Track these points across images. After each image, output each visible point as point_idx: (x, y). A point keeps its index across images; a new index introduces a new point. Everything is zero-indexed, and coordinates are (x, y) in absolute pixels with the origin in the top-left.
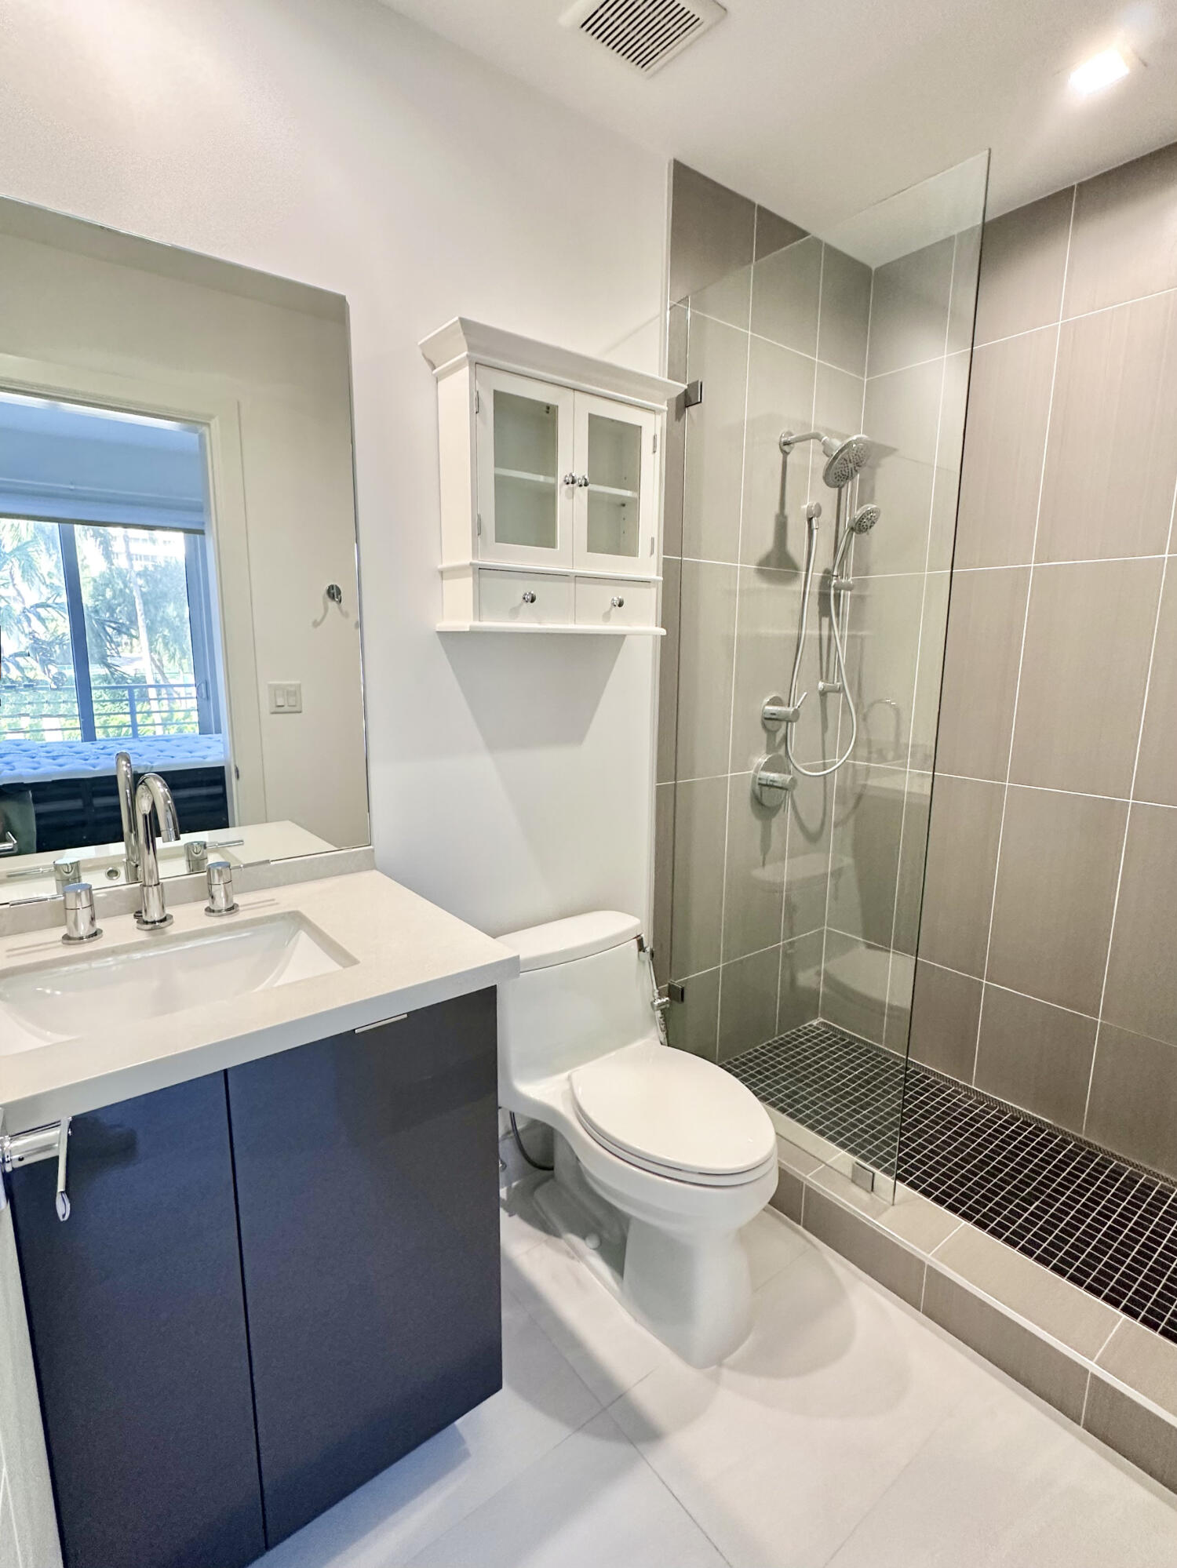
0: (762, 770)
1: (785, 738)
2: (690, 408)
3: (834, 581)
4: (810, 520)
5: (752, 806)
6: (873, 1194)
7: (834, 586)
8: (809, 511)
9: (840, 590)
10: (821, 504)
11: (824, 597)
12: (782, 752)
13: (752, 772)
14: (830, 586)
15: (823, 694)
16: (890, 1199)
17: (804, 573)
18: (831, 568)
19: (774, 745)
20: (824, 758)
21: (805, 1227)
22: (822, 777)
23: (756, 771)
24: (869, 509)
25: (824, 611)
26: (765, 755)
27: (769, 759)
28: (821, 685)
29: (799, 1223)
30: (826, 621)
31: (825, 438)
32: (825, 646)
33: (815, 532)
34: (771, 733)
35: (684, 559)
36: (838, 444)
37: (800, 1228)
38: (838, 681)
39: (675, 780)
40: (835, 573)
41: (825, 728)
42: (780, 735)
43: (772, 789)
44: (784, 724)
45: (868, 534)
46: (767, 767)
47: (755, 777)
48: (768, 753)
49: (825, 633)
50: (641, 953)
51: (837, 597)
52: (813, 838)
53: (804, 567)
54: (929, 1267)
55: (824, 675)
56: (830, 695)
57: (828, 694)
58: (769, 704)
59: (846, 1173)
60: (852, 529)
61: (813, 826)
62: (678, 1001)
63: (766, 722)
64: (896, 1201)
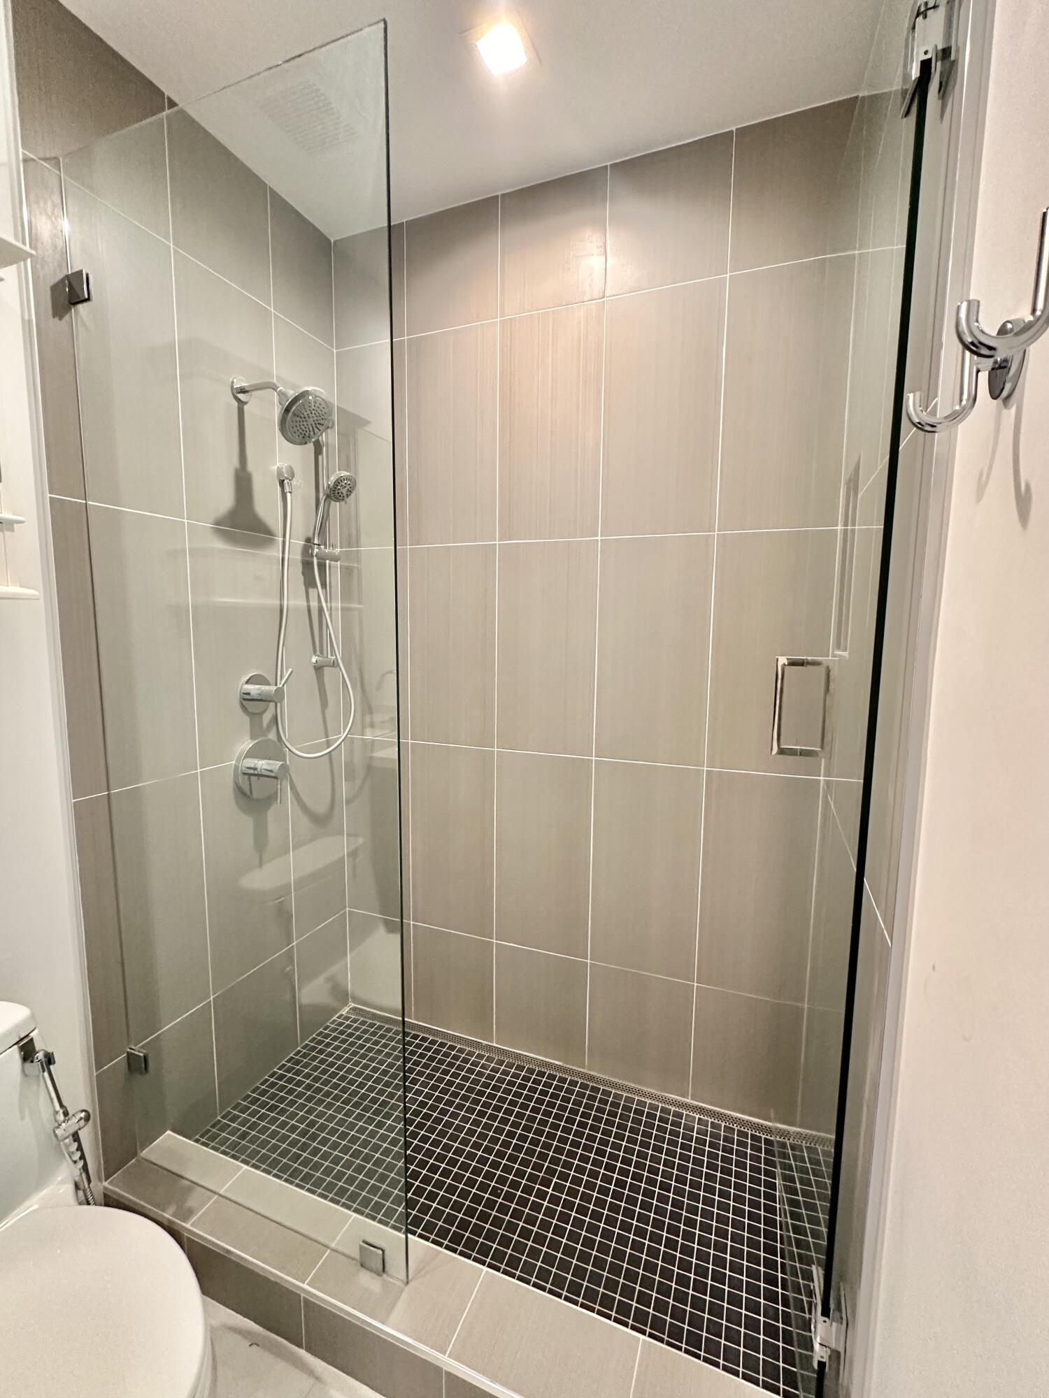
0: (245, 757)
1: (275, 720)
2: (80, 307)
3: (316, 550)
4: (282, 483)
5: (237, 803)
6: (385, 1276)
7: (316, 555)
8: (279, 472)
9: (325, 560)
10: (293, 466)
11: (307, 565)
12: (272, 736)
13: (234, 762)
14: (312, 556)
15: (318, 669)
16: (403, 1276)
17: (281, 539)
18: (311, 535)
19: (262, 727)
20: (327, 736)
21: (309, 1350)
22: (327, 756)
23: (238, 760)
24: (342, 475)
25: (309, 583)
26: (250, 741)
27: (254, 745)
28: (314, 660)
29: (300, 1346)
30: (311, 590)
31: (281, 388)
32: (315, 619)
33: (289, 495)
34: (255, 717)
35: (90, 503)
36: (292, 394)
37: (302, 1352)
38: (332, 655)
39: (108, 789)
40: (316, 542)
41: (324, 703)
42: (267, 717)
43: (261, 778)
44: (272, 705)
45: (346, 503)
46: (251, 754)
47: (236, 767)
48: (252, 738)
49: (314, 604)
50: (28, 1065)
51: (322, 567)
52: (322, 821)
53: (280, 533)
54: (448, 1374)
55: (317, 647)
56: (327, 671)
57: (325, 668)
58: (247, 682)
59: (353, 1255)
60: (328, 497)
61: (321, 808)
62: (141, 1073)
63: (245, 703)
64: (410, 1277)
